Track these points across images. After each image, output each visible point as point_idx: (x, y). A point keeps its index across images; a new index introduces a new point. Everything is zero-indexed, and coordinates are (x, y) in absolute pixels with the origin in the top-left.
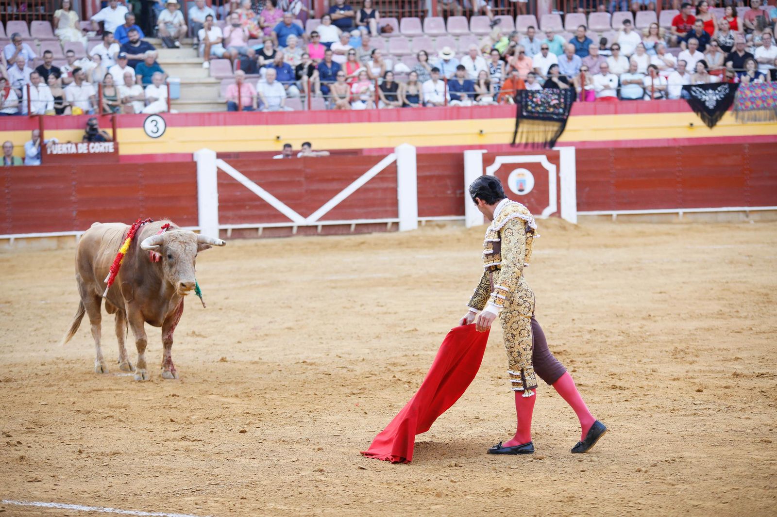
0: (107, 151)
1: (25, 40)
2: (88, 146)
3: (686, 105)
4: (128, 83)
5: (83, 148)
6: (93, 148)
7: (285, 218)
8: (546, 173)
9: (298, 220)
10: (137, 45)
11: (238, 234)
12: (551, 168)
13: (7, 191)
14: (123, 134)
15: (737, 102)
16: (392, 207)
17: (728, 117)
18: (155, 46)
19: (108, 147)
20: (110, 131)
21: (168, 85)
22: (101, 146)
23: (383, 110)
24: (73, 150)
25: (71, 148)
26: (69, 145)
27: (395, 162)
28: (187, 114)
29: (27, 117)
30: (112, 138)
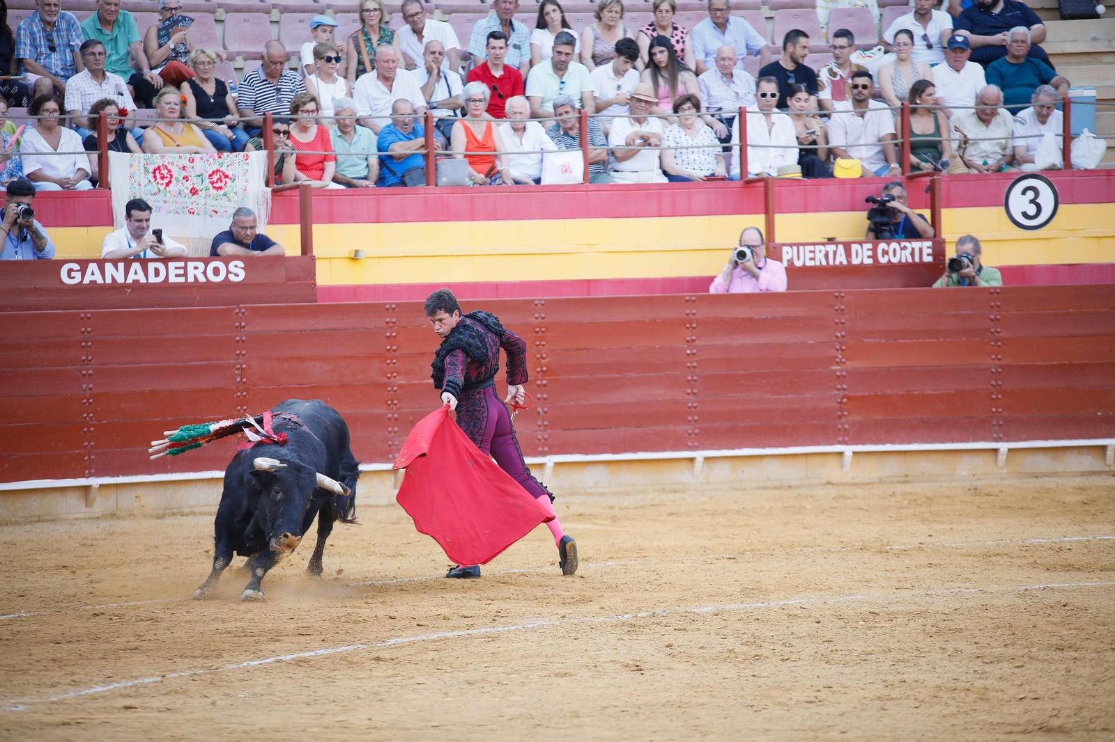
0: (917, 260)
1: (738, 7)
2: (874, 250)
5: (862, 255)
6: (885, 253)
10: (997, 11)
13: (689, 352)
14: (955, 220)
18: (1039, 14)
19: (921, 250)
21: (1066, 106)
22: (905, 248)
24: (841, 259)
25: (835, 253)
26: (831, 248)
28: (1109, 173)
29: (740, 183)
30: (931, 231)
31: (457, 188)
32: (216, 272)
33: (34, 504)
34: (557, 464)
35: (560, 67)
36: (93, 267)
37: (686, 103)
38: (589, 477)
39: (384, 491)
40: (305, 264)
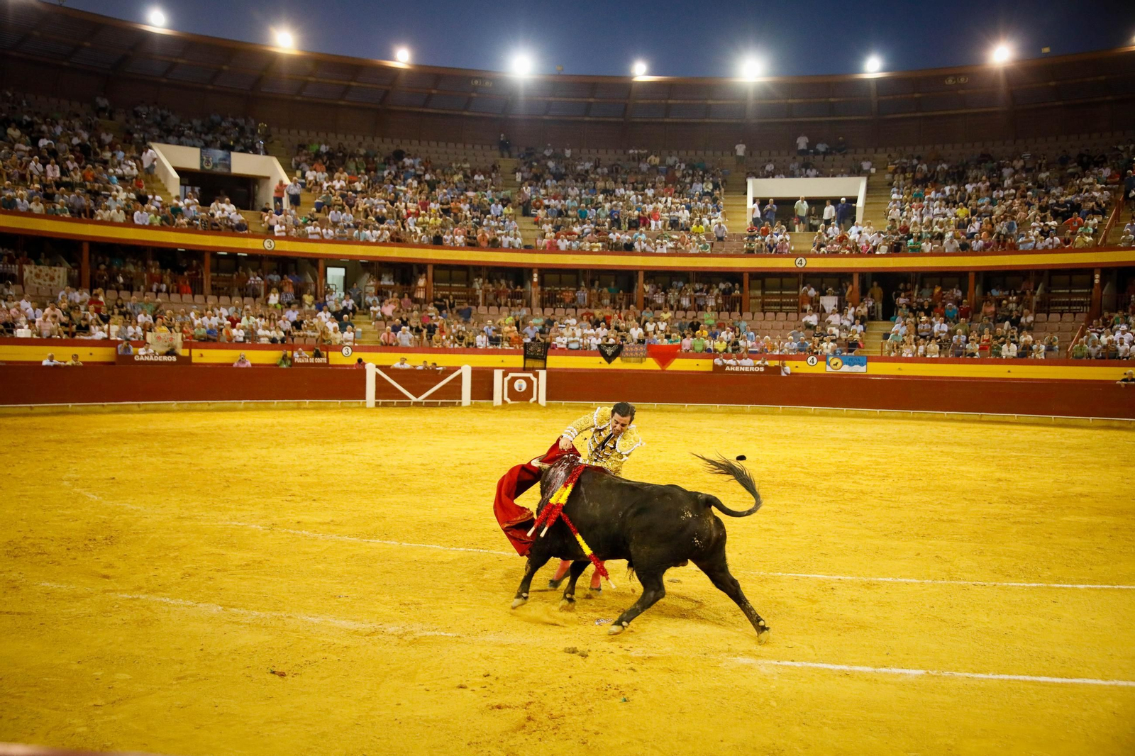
3: (599, 353)
4: (335, 331)
7: (408, 398)
8: (532, 382)
9: (413, 399)
10: (340, 313)
11: (384, 405)
12: (534, 380)
14: (331, 354)
15: (622, 354)
16: (458, 395)
17: (618, 359)
20: (325, 353)
21: (354, 332)
23: (457, 348)
27: (461, 374)
28: (365, 347)
30: (326, 356)
31: (223, 343)
32: (169, 358)
36: (143, 357)
37: (278, 328)
38: (252, 405)
39: (206, 407)
40: (190, 357)
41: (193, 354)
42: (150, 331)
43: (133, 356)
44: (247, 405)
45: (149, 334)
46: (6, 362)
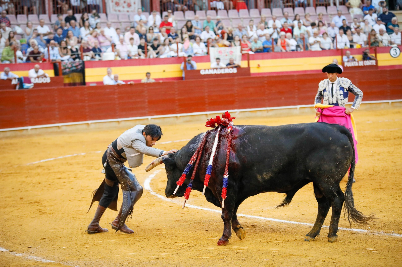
0: (372, 64)
5: (361, 64)
6: (366, 63)
10: (387, 14)
14: (380, 56)
19: (373, 63)
20: (374, 55)
25: (356, 64)
30: (375, 58)
32: (231, 71)
33: (197, 117)
34: (300, 108)
35: (300, 28)
36: (207, 71)
37: (325, 34)
38: (306, 110)
39: (265, 114)
40: (248, 69)
41: (251, 66)
42: (213, 46)
43: (199, 71)
44: (302, 110)
45: (211, 49)
46: (97, 83)
